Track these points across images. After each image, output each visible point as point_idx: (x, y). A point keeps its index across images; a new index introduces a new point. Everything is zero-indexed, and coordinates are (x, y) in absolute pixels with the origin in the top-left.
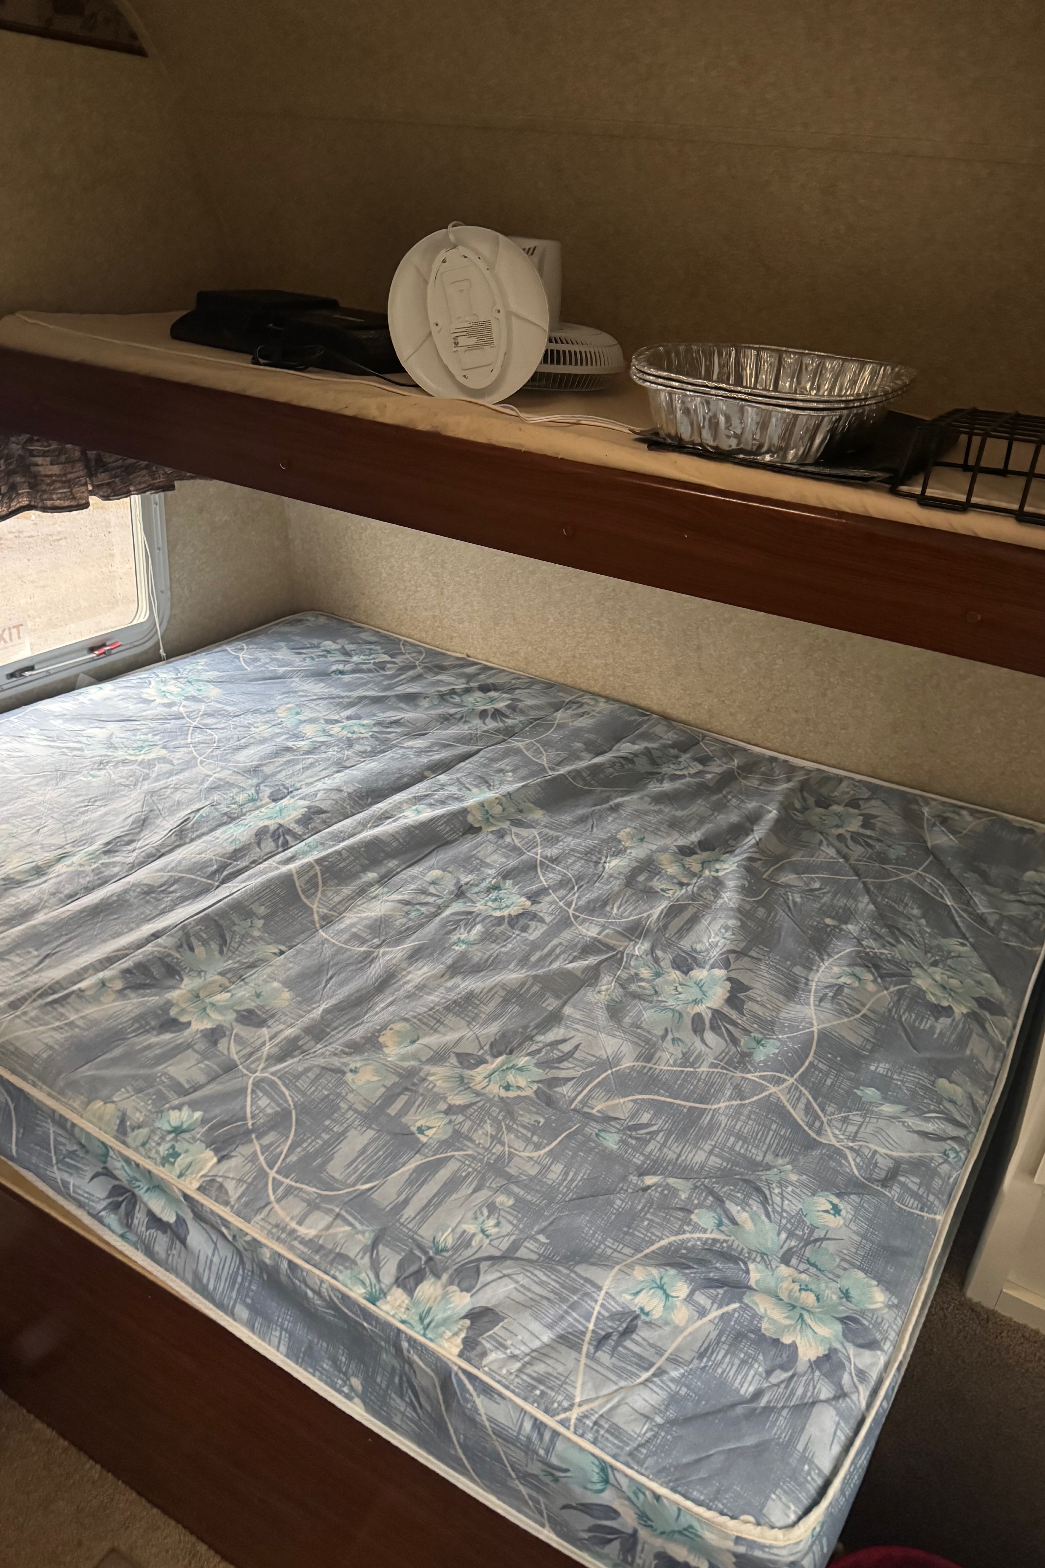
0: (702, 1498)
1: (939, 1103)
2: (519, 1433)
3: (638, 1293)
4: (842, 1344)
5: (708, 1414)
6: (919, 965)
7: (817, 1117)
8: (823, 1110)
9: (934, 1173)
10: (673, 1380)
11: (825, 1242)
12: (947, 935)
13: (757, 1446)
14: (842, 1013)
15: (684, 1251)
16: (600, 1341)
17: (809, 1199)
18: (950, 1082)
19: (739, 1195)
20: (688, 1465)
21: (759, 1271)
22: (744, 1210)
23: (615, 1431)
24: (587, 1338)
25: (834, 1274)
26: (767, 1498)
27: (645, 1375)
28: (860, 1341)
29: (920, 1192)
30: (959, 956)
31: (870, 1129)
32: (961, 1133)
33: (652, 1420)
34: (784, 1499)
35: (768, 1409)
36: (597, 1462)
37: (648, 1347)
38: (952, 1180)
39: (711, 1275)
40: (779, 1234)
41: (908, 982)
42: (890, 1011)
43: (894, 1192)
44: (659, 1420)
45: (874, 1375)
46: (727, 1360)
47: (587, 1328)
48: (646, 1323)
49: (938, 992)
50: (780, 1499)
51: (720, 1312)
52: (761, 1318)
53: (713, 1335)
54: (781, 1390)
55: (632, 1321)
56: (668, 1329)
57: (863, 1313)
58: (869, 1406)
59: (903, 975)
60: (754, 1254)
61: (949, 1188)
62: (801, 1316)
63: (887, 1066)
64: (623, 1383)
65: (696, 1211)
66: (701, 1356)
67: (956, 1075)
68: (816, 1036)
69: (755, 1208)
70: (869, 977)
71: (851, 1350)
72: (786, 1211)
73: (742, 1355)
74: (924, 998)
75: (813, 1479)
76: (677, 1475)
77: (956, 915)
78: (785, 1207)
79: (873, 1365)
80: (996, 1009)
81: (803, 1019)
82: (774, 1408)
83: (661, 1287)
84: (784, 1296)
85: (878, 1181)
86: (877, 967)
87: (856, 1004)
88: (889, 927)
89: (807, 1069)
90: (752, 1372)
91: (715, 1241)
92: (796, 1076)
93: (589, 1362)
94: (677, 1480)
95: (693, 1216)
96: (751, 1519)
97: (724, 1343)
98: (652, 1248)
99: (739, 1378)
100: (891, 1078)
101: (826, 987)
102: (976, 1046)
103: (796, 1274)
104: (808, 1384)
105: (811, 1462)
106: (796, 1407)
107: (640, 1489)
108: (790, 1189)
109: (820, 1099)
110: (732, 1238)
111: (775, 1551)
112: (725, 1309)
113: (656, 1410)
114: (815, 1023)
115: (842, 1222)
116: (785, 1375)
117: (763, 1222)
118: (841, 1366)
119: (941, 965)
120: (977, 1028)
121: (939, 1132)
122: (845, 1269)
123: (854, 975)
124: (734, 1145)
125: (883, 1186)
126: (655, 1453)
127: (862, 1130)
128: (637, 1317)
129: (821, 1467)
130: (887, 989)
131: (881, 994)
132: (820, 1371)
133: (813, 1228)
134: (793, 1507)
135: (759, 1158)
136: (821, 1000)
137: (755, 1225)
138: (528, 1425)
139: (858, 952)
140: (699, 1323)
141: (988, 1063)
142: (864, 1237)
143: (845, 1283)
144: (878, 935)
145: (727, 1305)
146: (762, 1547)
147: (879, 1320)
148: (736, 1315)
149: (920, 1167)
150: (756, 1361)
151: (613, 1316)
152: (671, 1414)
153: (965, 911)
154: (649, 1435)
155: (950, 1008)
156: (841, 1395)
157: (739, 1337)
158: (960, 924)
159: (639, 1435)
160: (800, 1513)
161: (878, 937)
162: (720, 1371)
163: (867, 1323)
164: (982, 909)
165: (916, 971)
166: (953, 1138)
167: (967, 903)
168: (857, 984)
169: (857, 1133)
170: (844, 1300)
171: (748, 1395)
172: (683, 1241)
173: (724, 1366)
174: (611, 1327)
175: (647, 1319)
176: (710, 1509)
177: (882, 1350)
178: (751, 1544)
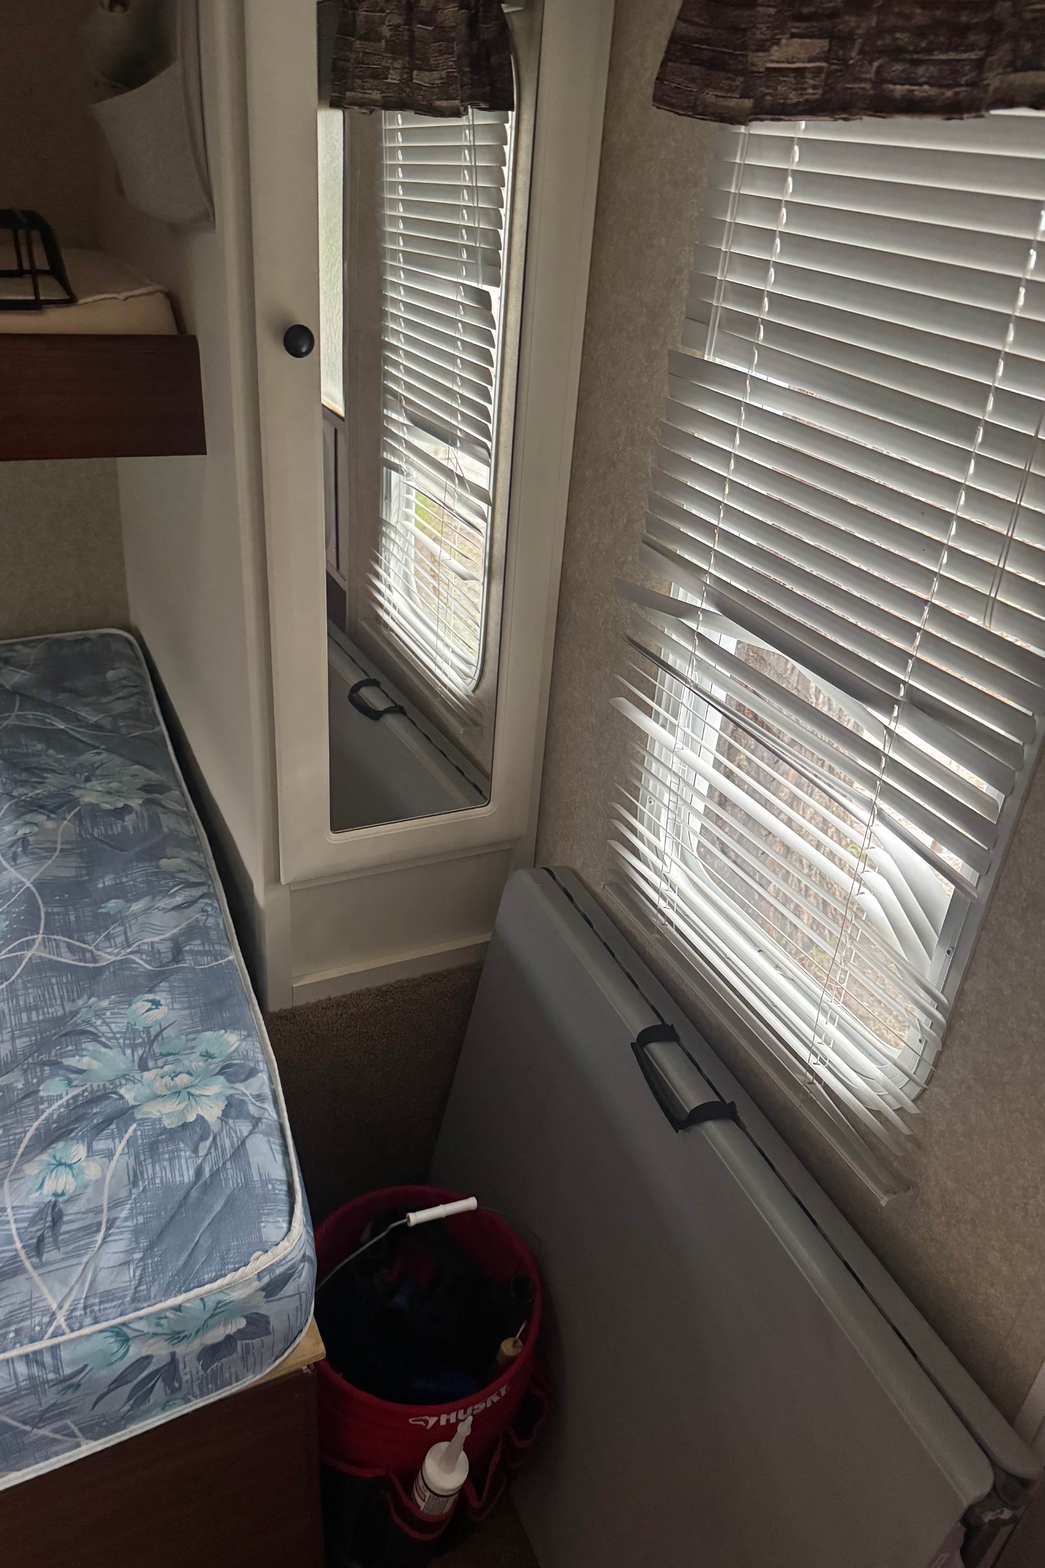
0: (214, 1274)
1: (174, 878)
2: (17, 1383)
3: (42, 1185)
4: (232, 1088)
5: (173, 1217)
6: (75, 787)
7: (84, 950)
8: (84, 942)
9: (207, 929)
10: (126, 1219)
11: (164, 1032)
12: (80, 753)
13: (226, 1204)
14: (41, 859)
15: (54, 1125)
16: (37, 1248)
17: (128, 1012)
18: (169, 858)
19: (70, 1048)
20: (186, 1264)
21: (129, 1090)
22: (82, 1056)
23: (108, 1296)
24: (23, 1255)
25: (189, 1049)
26: (259, 1231)
27: (100, 1237)
28: (243, 1077)
29: (207, 948)
30: (102, 764)
31: (135, 929)
32: (203, 890)
33: (133, 1260)
34: (271, 1219)
35: (215, 1174)
36: (109, 1334)
37: (84, 1216)
38: (221, 926)
39: (95, 1121)
40: (124, 1054)
41: (78, 804)
42: (80, 835)
43: (188, 961)
44: (137, 1256)
45: (267, 1091)
46: (158, 1168)
47: (16, 1250)
48: (67, 1201)
49: (108, 799)
50: (269, 1222)
51: (124, 1142)
52: (160, 1119)
53: (132, 1162)
54: (214, 1154)
55: (53, 1210)
56: (90, 1190)
57: (230, 1057)
58: (278, 1113)
59: (70, 801)
60: (117, 1081)
61: (223, 933)
62: (189, 1093)
63: (112, 876)
64: (85, 1259)
65: (41, 1088)
66: (135, 1184)
67: (169, 851)
68: (34, 889)
69: (91, 1048)
70: (41, 818)
71: (241, 1086)
72: (118, 1033)
73: (167, 1156)
74: (101, 810)
75: (280, 1190)
76: (183, 1278)
77: (74, 734)
78: (115, 1030)
79: (262, 1085)
80: (161, 788)
81: (10, 882)
82: (218, 1171)
83: (60, 1164)
84: (164, 1092)
85: (170, 962)
86: (42, 807)
87: (48, 845)
88: (26, 770)
89: (46, 919)
90: (183, 1161)
91: (75, 1098)
92: (41, 932)
93: (41, 1271)
94: (184, 1282)
95: (41, 1094)
96: (259, 1253)
97: (145, 1160)
98: (23, 1146)
99: (177, 1172)
100: (122, 883)
101: (11, 846)
102: (168, 823)
103: (160, 1071)
104: (230, 1134)
105: (270, 1181)
106: (233, 1155)
107: (159, 1316)
108: (108, 1014)
109: (76, 936)
110: (89, 1084)
111: (289, 1257)
112: (127, 1136)
113: (130, 1251)
114: (25, 880)
115: (166, 1010)
116: (208, 1143)
117: (105, 1054)
118: (243, 1103)
119: (93, 778)
120: (159, 810)
121: (188, 899)
122: (194, 1039)
123: (27, 823)
124: (29, 1018)
125: (178, 962)
126: (154, 1280)
127: (129, 934)
128: (55, 1204)
129: (279, 1178)
130: (65, 819)
131: (62, 826)
132: (232, 1118)
133: (147, 1029)
134: (280, 1219)
135: (60, 1013)
136: (15, 858)
137: (100, 1061)
138: (22, 1369)
139: (16, 804)
140: (113, 1164)
141: (185, 830)
142: (189, 1008)
143: (201, 1048)
144: (21, 781)
145: (126, 1132)
146: (278, 1264)
147: (245, 1053)
148: (139, 1133)
149: (192, 931)
150: (181, 1150)
151: (33, 1221)
152: (144, 1243)
153: (80, 727)
154: (138, 1273)
155: (126, 806)
156: (256, 1121)
157: (153, 1147)
158: (84, 739)
159: (130, 1281)
160: (287, 1218)
161: (23, 783)
162: (158, 1181)
163: (238, 1062)
164: (93, 719)
165: (77, 793)
166: (202, 897)
167: (76, 719)
168: (36, 829)
169: (127, 938)
170: (210, 1060)
171: (192, 1179)
172: (47, 1119)
173: (159, 1175)
174: (38, 1230)
175: (65, 1198)
176: (225, 1275)
177: (261, 1071)
178: (270, 1269)
